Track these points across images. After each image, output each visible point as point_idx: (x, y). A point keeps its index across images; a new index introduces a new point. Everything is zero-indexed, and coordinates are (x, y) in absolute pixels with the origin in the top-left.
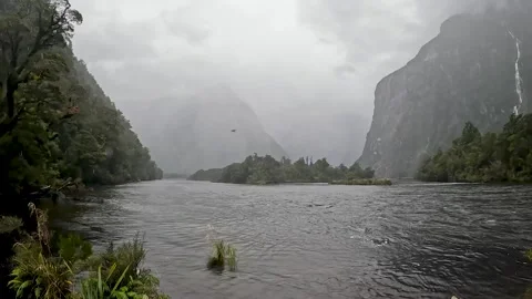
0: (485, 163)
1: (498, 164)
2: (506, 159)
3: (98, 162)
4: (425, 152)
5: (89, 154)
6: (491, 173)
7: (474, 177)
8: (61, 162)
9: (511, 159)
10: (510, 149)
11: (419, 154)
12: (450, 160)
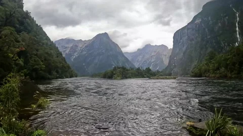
0: (218, 69)
1: (223, 69)
2: (226, 67)
3: (41, 70)
4: (196, 64)
5: (37, 67)
6: (220, 73)
7: (213, 75)
8: (25, 70)
9: (229, 67)
10: (228, 62)
11: (193, 65)
12: (203, 68)
